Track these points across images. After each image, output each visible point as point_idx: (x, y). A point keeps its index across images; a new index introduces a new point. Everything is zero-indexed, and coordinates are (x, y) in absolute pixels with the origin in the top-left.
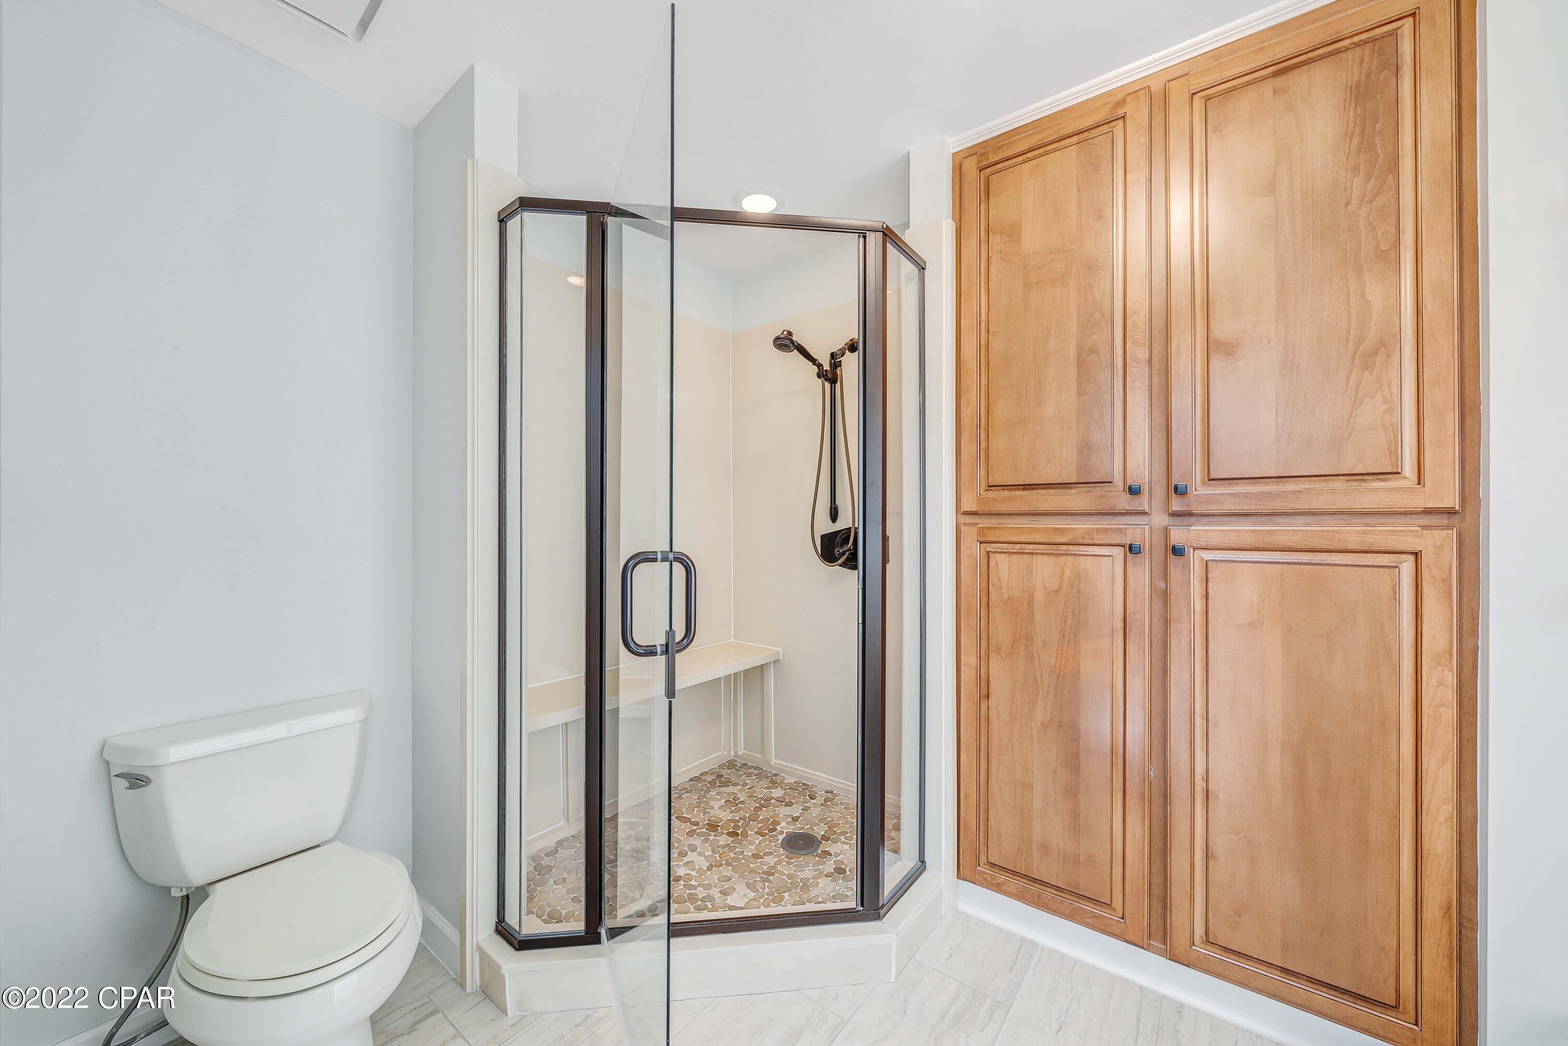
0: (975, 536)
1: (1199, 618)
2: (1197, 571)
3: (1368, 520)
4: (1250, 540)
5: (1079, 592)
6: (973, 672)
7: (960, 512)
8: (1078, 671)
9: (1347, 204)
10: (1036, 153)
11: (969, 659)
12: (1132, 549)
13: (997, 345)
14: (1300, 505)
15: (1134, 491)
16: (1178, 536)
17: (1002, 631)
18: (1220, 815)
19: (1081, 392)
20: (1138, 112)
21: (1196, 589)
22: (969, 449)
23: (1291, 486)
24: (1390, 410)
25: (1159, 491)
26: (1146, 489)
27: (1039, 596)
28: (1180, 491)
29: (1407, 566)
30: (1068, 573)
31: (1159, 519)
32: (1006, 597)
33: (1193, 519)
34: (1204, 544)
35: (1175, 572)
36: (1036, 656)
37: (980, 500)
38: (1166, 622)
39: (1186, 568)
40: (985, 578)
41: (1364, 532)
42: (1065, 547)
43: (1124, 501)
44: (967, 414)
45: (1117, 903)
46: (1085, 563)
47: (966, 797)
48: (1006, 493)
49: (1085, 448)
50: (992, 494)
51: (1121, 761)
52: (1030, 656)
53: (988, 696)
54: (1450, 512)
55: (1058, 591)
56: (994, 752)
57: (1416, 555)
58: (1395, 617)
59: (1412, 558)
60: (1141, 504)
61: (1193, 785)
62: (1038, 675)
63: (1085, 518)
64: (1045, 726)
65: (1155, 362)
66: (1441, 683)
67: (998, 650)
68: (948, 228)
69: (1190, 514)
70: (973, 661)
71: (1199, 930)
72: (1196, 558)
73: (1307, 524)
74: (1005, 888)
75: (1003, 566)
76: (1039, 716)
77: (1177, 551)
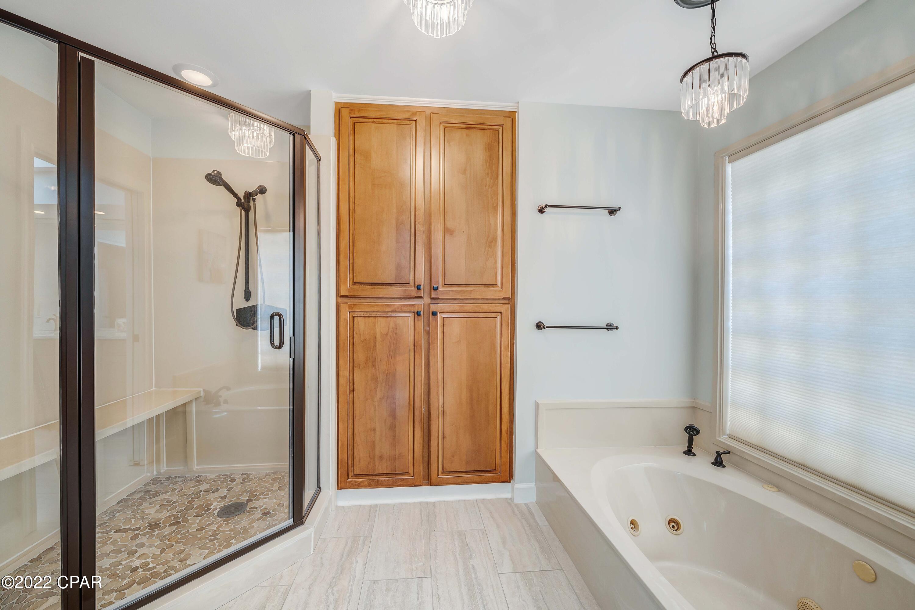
0: (347, 308)
1: (441, 341)
2: (440, 322)
3: (490, 301)
4: (457, 309)
5: (396, 334)
6: (346, 380)
7: (339, 296)
8: (396, 371)
9: (486, 186)
10: (378, 120)
11: (344, 373)
12: (418, 314)
13: (358, 211)
14: (472, 295)
15: (419, 288)
16: (435, 307)
17: (360, 356)
18: (448, 419)
19: (397, 241)
20: (421, 122)
21: (440, 329)
22: (344, 262)
23: (470, 288)
24: (495, 263)
25: (427, 289)
26: (422, 287)
27: (379, 337)
28: (435, 289)
29: (499, 318)
30: (391, 326)
31: (427, 300)
32: (362, 340)
33: (439, 300)
34: (442, 311)
35: (433, 323)
36: (377, 367)
37: (349, 290)
38: (429, 344)
39: (436, 321)
40: (352, 330)
41: (489, 306)
42: (390, 314)
43: (413, 292)
44: (343, 244)
45: (411, 472)
46: (399, 320)
47: (342, 446)
48: (363, 287)
49: (399, 267)
50: (356, 287)
51: (412, 407)
52: (374, 367)
53: (353, 391)
54: (508, 299)
55: (387, 334)
56: (357, 418)
57: (501, 313)
58: (496, 336)
59: (500, 314)
60: (420, 294)
61: (438, 410)
62: (378, 375)
63: (398, 300)
64: (381, 399)
65: (426, 232)
66: (506, 356)
67: (359, 366)
68: (333, 142)
69: (438, 298)
70: (346, 373)
71: (440, 469)
72: (440, 316)
73: (473, 303)
74: (362, 484)
75: (362, 324)
76: (379, 394)
77: (434, 314)
